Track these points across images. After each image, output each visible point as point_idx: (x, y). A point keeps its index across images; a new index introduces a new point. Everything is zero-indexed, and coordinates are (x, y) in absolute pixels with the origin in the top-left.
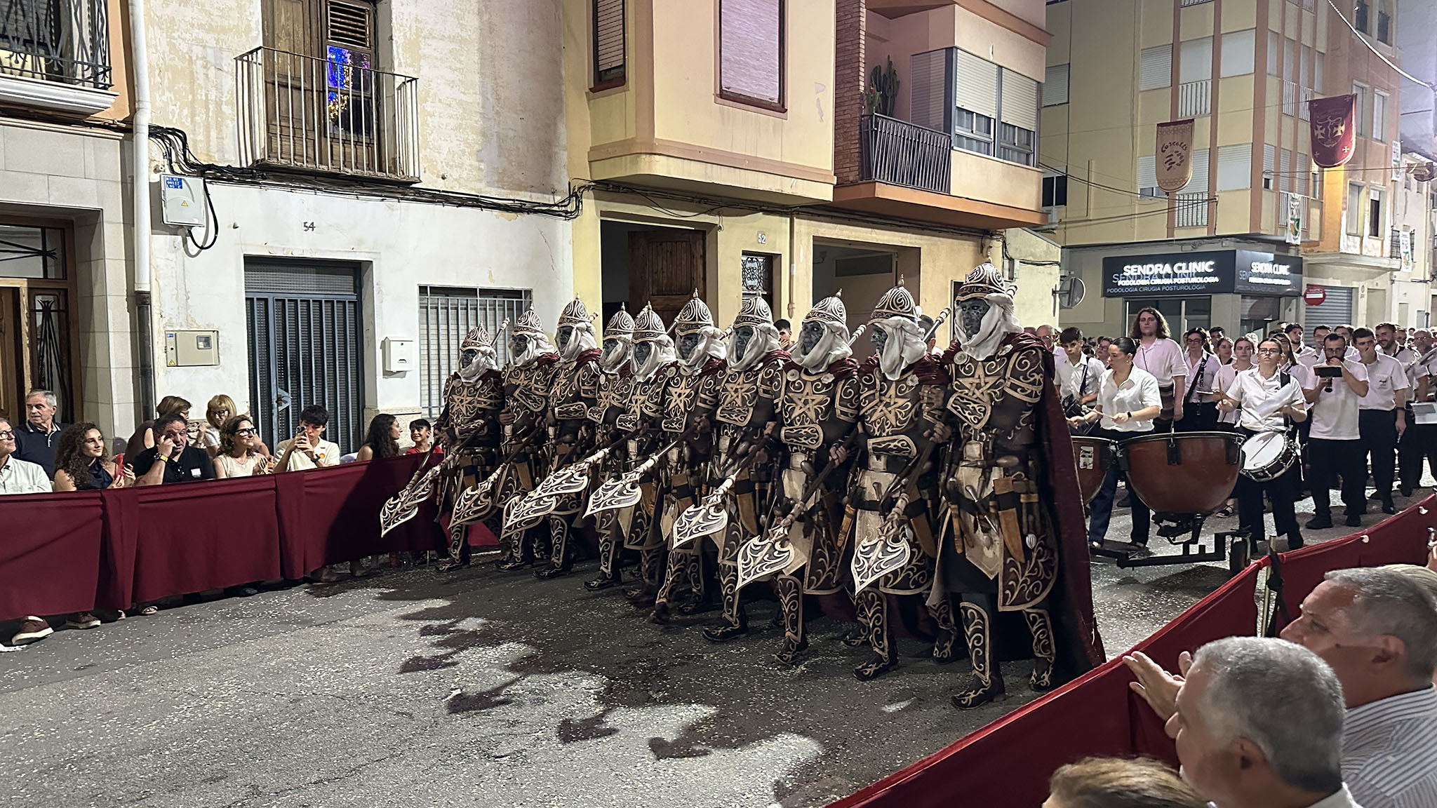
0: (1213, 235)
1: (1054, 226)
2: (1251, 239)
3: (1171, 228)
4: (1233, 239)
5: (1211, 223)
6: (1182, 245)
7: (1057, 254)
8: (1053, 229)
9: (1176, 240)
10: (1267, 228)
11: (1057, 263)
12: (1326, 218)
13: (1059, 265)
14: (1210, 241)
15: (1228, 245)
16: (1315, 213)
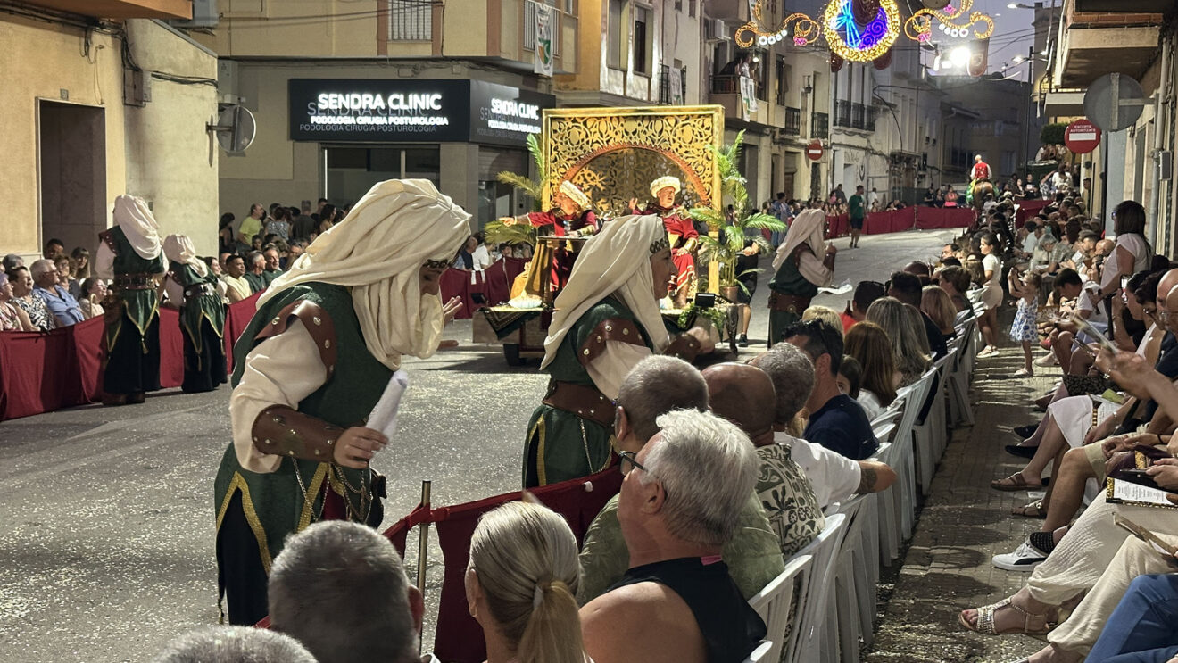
0: (440, 55)
1: (211, 24)
2: (489, 65)
3: (382, 40)
4: (466, 62)
5: (437, 38)
6: (400, 67)
7: (211, 67)
8: (211, 28)
9: (391, 60)
10: (508, 52)
11: (212, 81)
12: (582, 41)
13: (216, 85)
14: (436, 64)
15: (459, 72)
16: (569, 33)
